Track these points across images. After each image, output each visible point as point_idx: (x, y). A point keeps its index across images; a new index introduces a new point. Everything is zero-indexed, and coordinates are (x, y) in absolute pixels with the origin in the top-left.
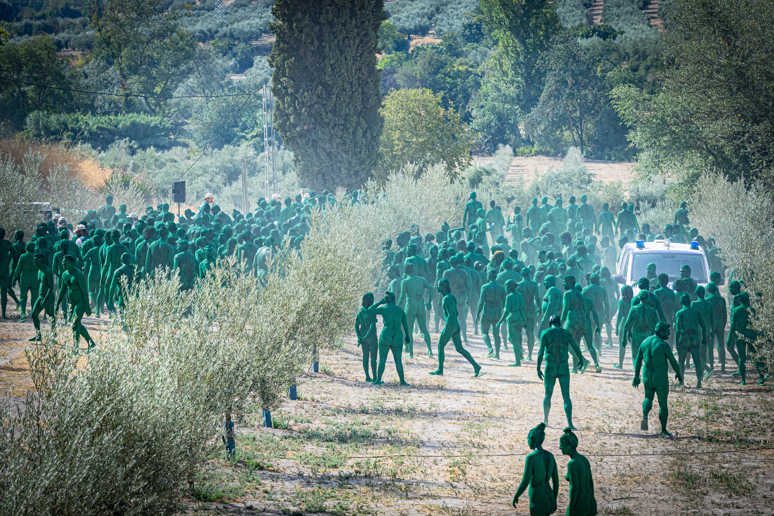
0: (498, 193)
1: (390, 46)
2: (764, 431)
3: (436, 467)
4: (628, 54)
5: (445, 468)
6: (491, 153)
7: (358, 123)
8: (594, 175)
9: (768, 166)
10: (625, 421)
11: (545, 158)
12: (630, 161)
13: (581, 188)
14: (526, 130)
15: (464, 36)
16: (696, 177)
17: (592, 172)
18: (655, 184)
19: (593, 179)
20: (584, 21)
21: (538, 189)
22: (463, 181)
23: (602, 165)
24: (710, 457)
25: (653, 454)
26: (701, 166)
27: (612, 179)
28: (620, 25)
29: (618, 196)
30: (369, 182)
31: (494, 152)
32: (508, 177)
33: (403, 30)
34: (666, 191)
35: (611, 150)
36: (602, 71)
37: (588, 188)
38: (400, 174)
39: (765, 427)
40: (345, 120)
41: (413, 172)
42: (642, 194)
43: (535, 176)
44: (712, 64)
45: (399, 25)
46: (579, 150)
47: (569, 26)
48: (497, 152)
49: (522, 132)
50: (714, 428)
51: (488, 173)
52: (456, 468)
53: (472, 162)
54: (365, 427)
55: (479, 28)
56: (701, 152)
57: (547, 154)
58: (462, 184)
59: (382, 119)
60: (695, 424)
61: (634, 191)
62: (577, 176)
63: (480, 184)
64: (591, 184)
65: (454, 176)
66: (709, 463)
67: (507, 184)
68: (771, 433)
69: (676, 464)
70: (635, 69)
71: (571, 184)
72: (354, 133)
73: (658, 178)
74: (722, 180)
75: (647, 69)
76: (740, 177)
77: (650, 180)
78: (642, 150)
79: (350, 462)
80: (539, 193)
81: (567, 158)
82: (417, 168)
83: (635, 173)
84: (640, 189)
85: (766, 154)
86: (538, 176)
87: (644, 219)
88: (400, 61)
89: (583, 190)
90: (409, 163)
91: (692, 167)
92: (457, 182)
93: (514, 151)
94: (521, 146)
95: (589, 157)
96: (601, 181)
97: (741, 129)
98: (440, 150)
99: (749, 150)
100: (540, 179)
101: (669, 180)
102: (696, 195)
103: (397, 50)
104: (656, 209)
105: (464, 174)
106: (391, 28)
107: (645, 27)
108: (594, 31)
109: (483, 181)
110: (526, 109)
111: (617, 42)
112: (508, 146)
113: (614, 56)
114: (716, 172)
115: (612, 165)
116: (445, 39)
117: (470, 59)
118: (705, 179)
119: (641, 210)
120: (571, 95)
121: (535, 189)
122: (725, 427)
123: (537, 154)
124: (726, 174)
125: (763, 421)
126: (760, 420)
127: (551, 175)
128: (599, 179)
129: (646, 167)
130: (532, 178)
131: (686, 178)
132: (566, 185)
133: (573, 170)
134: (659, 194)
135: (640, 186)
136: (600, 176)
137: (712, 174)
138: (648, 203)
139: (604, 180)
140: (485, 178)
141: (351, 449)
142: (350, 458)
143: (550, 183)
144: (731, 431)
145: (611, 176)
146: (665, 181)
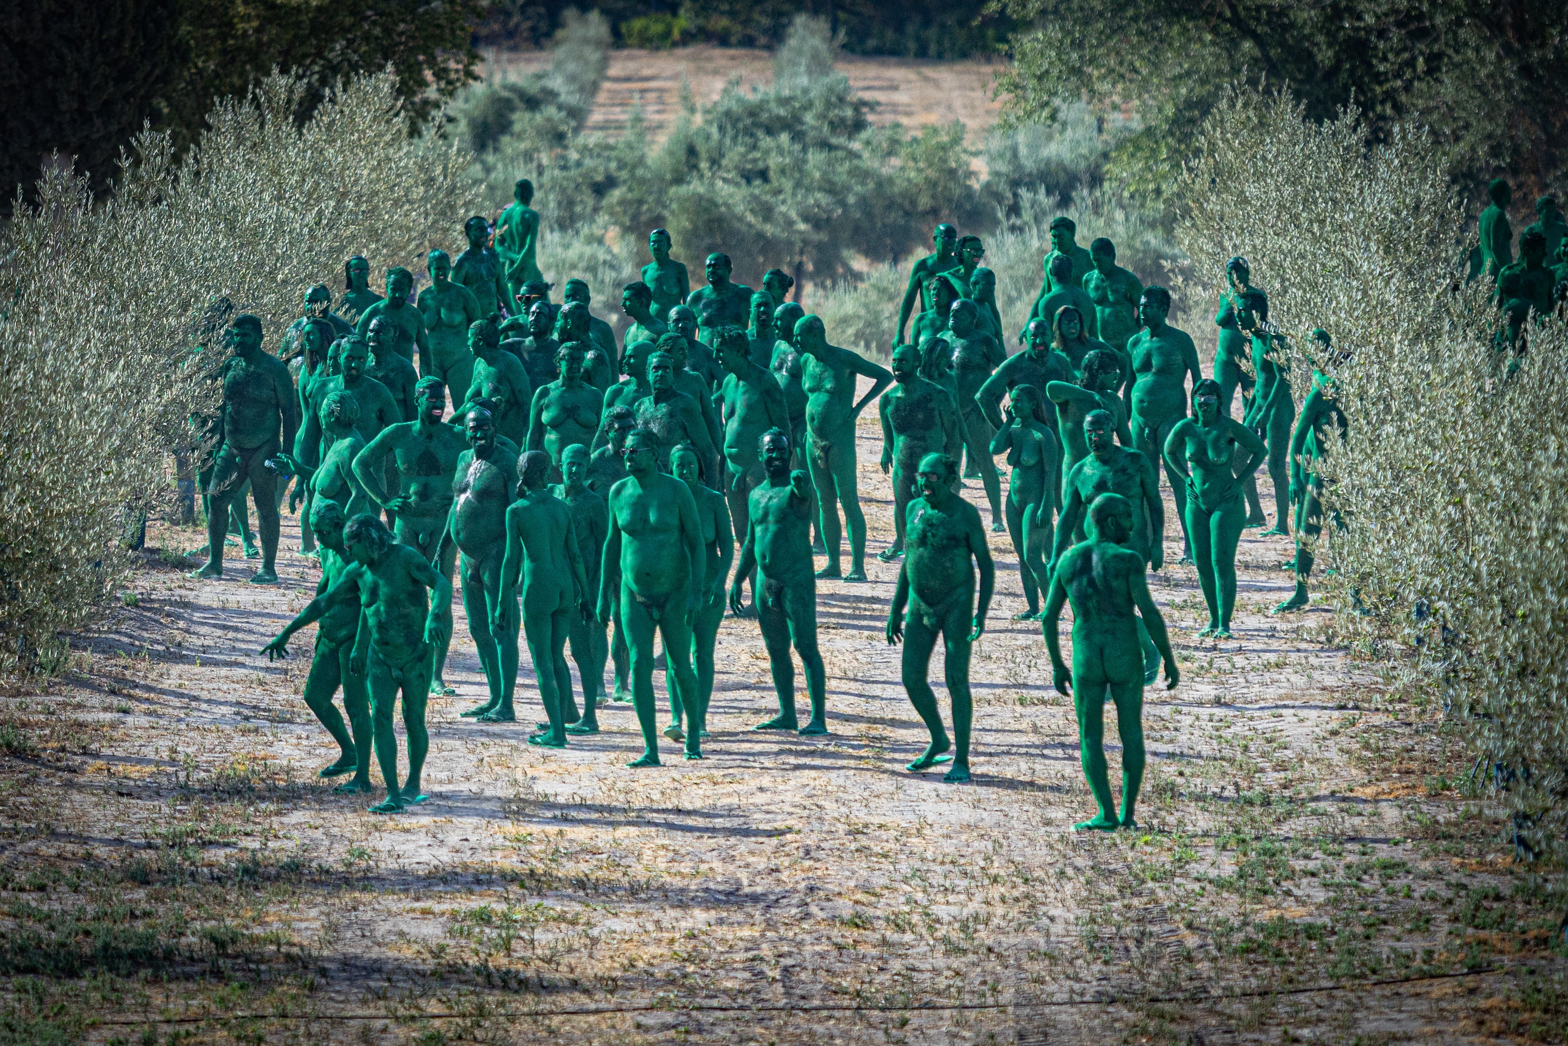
0: (564, 168)
2: (1423, 923)
8: (872, 106)
9: (1430, 71)
10: (979, 897)
11: (717, 52)
12: (989, 61)
13: (831, 148)
16: (1204, 106)
17: (867, 96)
18: (1069, 132)
19: (870, 118)
21: (692, 151)
22: (449, 128)
23: (897, 73)
24: (1252, 1008)
25: (1072, 1003)
26: (1219, 73)
27: (932, 118)
29: (952, 172)
30: (146, 137)
31: (549, 35)
32: (596, 117)
34: (1105, 156)
35: (927, 23)
37: (856, 146)
38: (247, 108)
39: (1428, 906)
41: (289, 101)
42: (1029, 164)
43: (683, 113)
46: (822, 24)
48: (560, 34)
50: (1266, 915)
51: (532, 103)
53: (477, 69)
54: (140, 926)
56: (1214, 30)
57: (723, 40)
58: (444, 136)
60: (1205, 902)
61: (1001, 155)
62: (819, 106)
63: (505, 139)
64: (864, 135)
66: (1249, 1027)
67: (592, 138)
68: (1446, 927)
69: (1144, 1032)
71: (798, 136)
73: (1077, 111)
74: (1288, 115)
76: (1345, 107)
77: (1053, 117)
78: (1027, 25)
80: (695, 167)
81: (785, 53)
82: (300, 89)
83: (1005, 96)
84: (1023, 151)
85: (1422, 34)
86: (692, 110)
89: (841, 154)
90: (275, 70)
91: (1188, 74)
92: (429, 133)
93: (616, 32)
94: (637, 14)
95: (857, 45)
96: (897, 125)
98: (377, 31)
99: (1370, 20)
100: (698, 119)
101: (1116, 120)
102: (1204, 163)
105: (455, 106)
109: (517, 127)
112: (594, 16)
114: (1267, 92)
115: (929, 71)
118: (1231, 112)
119: (1027, 215)
121: (682, 154)
122: (1302, 910)
123: (687, 38)
124: (1298, 96)
125: (1420, 889)
126: (1414, 886)
127: (735, 107)
128: (888, 118)
129: (1040, 78)
130: (674, 118)
131: (1170, 111)
132: (784, 138)
133: (805, 91)
134: (1083, 165)
135: (1022, 138)
136: (894, 108)
137: (1255, 98)
138: (1049, 192)
139: (905, 121)
140: (521, 119)
141: (95, 996)
142: (93, 1025)
143: (730, 132)
144: (1319, 922)
145: (928, 108)
146: (1101, 121)
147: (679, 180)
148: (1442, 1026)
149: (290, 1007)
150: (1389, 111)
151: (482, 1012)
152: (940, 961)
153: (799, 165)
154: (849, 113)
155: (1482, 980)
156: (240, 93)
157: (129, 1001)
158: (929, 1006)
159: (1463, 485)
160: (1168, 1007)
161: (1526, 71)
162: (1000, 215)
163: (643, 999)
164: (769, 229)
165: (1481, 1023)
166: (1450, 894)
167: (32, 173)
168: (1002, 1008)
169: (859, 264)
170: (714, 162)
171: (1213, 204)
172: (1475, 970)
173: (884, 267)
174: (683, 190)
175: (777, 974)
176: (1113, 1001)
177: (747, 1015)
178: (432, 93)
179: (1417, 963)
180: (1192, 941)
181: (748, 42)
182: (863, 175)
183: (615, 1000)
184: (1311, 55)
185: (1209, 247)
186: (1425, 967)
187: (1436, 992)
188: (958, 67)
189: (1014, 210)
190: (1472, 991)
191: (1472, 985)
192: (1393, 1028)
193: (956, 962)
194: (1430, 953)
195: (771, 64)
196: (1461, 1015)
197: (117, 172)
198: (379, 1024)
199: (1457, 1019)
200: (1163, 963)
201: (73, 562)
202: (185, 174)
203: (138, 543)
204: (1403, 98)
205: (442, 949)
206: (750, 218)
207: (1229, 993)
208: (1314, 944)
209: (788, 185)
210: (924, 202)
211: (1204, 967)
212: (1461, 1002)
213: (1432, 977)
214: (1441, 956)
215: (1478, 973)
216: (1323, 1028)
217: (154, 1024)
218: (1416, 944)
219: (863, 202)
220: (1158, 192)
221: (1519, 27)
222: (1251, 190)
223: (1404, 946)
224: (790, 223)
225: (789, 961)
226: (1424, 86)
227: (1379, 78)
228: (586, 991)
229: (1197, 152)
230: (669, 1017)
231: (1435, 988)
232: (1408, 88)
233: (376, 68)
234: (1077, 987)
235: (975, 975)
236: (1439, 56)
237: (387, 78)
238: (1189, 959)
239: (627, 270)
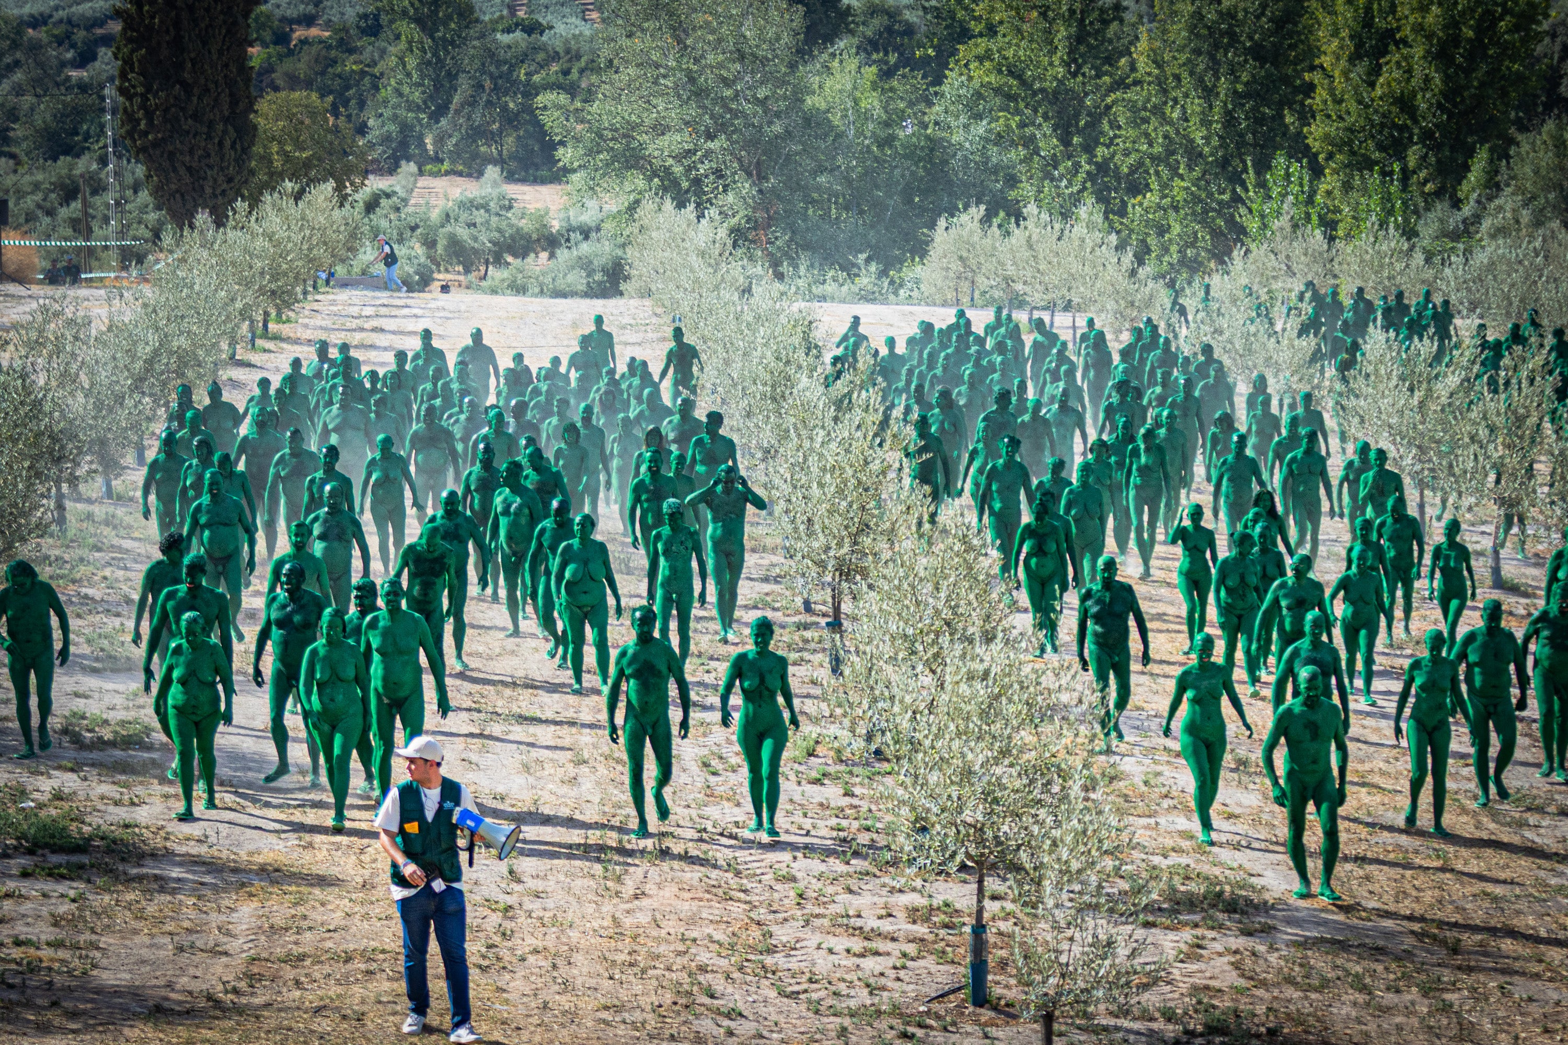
0: (400, 220)
1: (268, 39)
4: (557, 53)
6: (392, 170)
7: (225, 132)
8: (516, 200)
9: (724, 191)
11: (458, 179)
12: (559, 184)
13: (500, 215)
14: (435, 143)
15: (358, 27)
16: (637, 202)
17: (514, 196)
18: (589, 212)
19: (515, 204)
20: (505, 12)
21: (448, 215)
22: (355, 204)
23: (525, 188)
26: (645, 190)
27: (538, 206)
28: (549, 17)
29: (545, 225)
30: (238, 204)
31: (395, 170)
32: (412, 202)
33: (283, 19)
34: (602, 220)
35: (536, 170)
36: (526, 74)
37: (509, 215)
40: (209, 127)
41: (292, 192)
42: (574, 223)
43: (445, 201)
44: (657, 66)
45: (278, 13)
46: (497, 170)
47: (487, 18)
48: (399, 170)
49: (430, 147)
51: (388, 196)
53: (366, 182)
55: (376, 17)
56: (643, 174)
57: (460, 174)
58: (353, 207)
59: (255, 127)
61: (563, 220)
62: (496, 200)
63: (377, 209)
64: (512, 211)
65: (343, 200)
67: (410, 209)
70: (566, 73)
71: (487, 211)
72: (221, 144)
73: (592, 204)
74: (669, 205)
75: (582, 71)
76: (690, 204)
77: (583, 206)
78: (574, 171)
80: (449, 221)
81: (483, 179)
82: (297, 188)
83: (565, 197)
84: (571, 218)
85: (721, 177)
86: (449, 200)
87: (575, 253)
88: (281, 57)
89: (503, 218)
90: (288, 180)
91: (633, 191)
92: (348, 206)
93: (420, 170)
94: (428, 164)
95: (511, 177)
96: (525, 207)
97: (691, 146)
99: (702, 171)
100: (450, 204)
101: (606, 207)
102: (637, 224)
103: (276, 43)
104: (590, 242)
105: (357, 196)
106: (269, 17)
107: (578, 22)
108: (517, 25)
109: (382, 205)
110: (435, 117)
111: (544, 38)
112: (412, 163)
113: (540, 56)
114: (662, 198)
115: (537, 188)
116: (336, 31)
117: (366, 56)
118: (648, 205)
119: (572, 243)
120: (489, 103)
121: (444, 216)
123: (447, 173)
124: (673, 199)
127: (464, 199)
128: (522, 205)
129: (578, 191)
130: (441, 203)
131: (626, 204)
132: (482, 211)
133: (491, 194)
134: (594, 224)
135: (571, 213)
136: (524, 201)
137: (657, 200)
138: (581, 234)
139: (528, 206)
140: (384, 202)
143: (462, 209)
145: (537, 201)
146: (601, 208)
147: (443, 226)
150: (707, 205)
153: (488, 222)
154: (507, 203)
156: (274, 189)
161: (760, 191)
162: (563, 242)
164: (476, 245)
167: (191, 215)
169: (510, 259)
170: (456, 220)
173: (519, 261)
174: (444, 230)
178: (349, 191)
181: (469, 175)
182: (511, 226)
184: (679, 185)
188: (548, 186)
189: (568, 240)
195: (478, 183)
197: (227, 217)
202: (253, 219)
203: (232, 357)
204: (714, 201)
206: (469, 241)
209: (483, 229)
210: (535, 236)
219: (511, 237)
220: (621, 234)
221: (758, 175)
222: (654, 234)
224: (484, 244)
226: (721, 196)
227: (705, 193)
229: (635, 220)
232: (716, 197)
233: (325, 180)
236: (728, 185)
237: (331, 185)
239: (423, 260)
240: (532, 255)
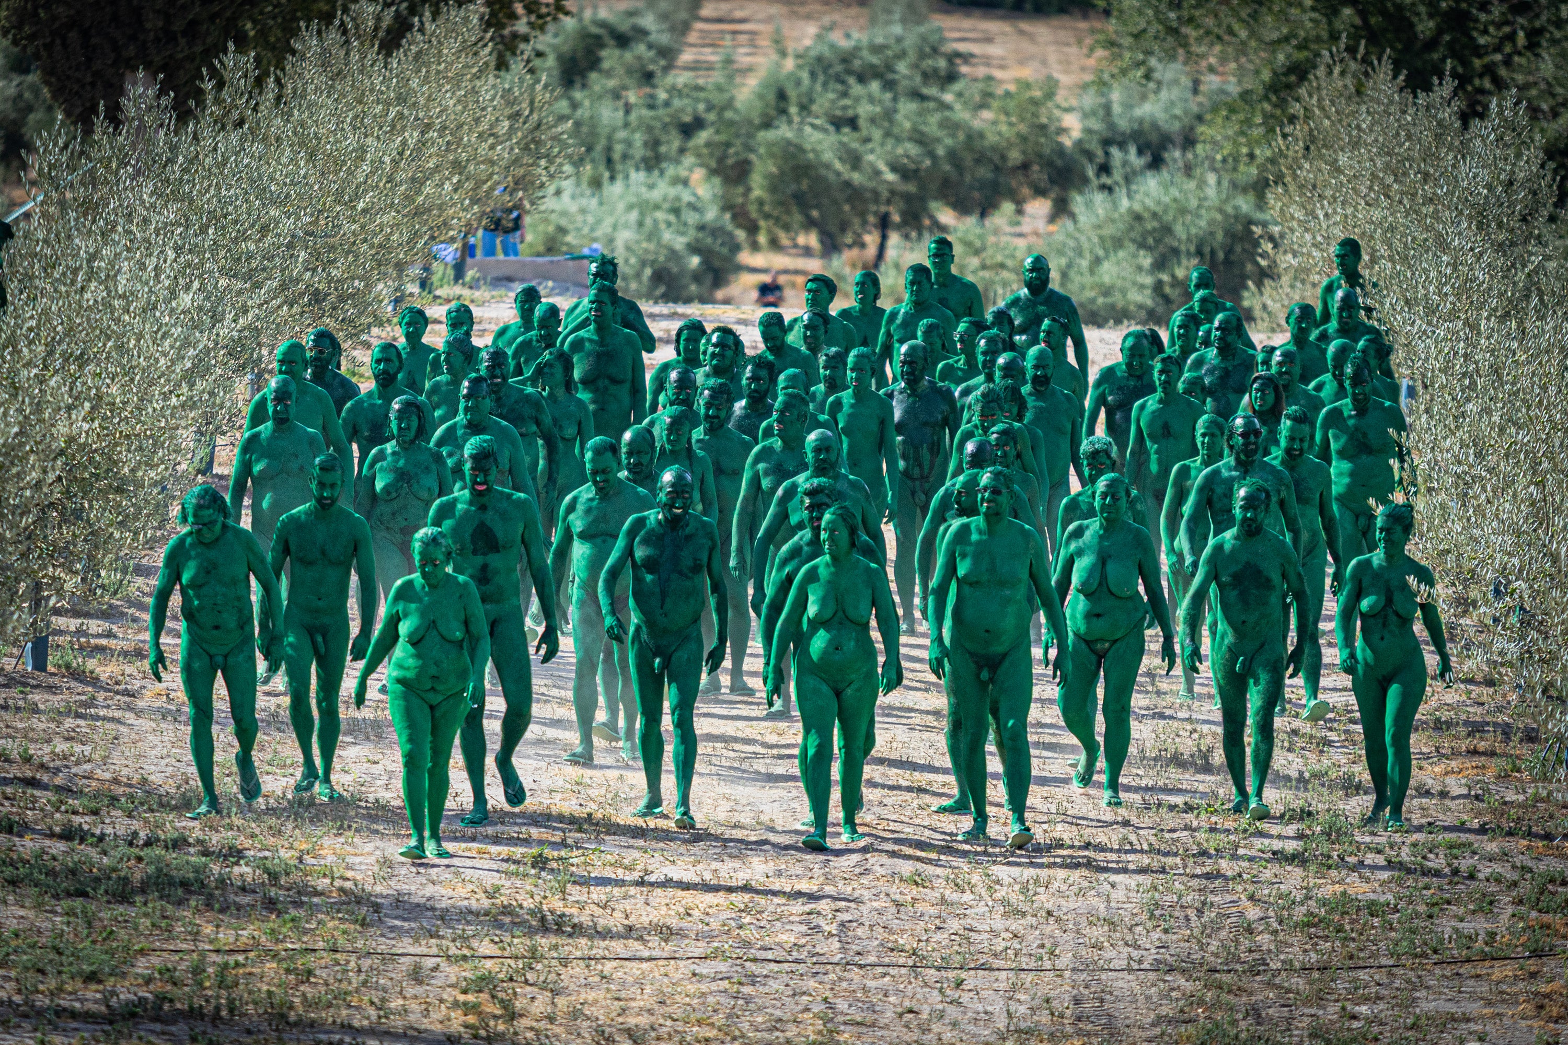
0: (651, 107)
2: (1487, 905)
3: (419, 990)
5: (450, 995)
8: (967, 58)
9: (1530, 47)
12: (1085, 17)
13: (923, 98)
17: (962, 47)
18: (1164, 94)
19: (964, 69)
21: (782, 96)
22: (537, 62)
23: (993, 26)
24: (1311, 983)
25: (1130, 970)
26: (1318, 39)
27: (1027, 73)
29: (1043, 127)
30: (230, 59)
32: (687, 57)
34: (1200, 118)
37: (948, 97)
38: (333, 35)
39: (1493, 888)
41: (376, 29)
42: (1123, 124)
43: (774, 57)
50: (1329, 890)
51: (622, 40)
52: (484, 996)
54: (192, 853)
58: (532, 71)
60: (1268, 874)
61: (1094, 113)
62: (912, 56)
63: (593, 76)
64: (957, 86)
66: (1307, 1002)
67: (681, 78)
68: (1510, 910)
69: (1201, 1002)
71: (889, 85)
73: (1172, 72)
76: (1441, 79)
77: (1147, 77)
79: (142, 966)
80: (783, 112)
82: (388, 17)
83: (1100, 53)
84: (1117, 109)
85: (1524, 8)
86: (783, 54)
87: (1125, 203)
89: (932, 105)
91: (1286, 39)
92: (517, 66)
96: (989, 79)
100: (790, 64)
101: (1212, 82)
102: (1299, 130)
104: (1165, 174)
105: (545, 41)
109: (606, 65)
115: (1025, 26)
118: (1328, 80)
119: (1117, 175)
121: (771, 97)
122: (1365, 887)
124: (1396, 65)
125: (1485, 871)
126: (1480, 867)
127: (827, 52)
128: (981, 71)
129: (1137, 36)
130: (765, 61)
131: (1266, 75)
132: (875, 86)
133: (899, 40)
134: (1176, 126)
135: (1116, 96)
136: (987, 61)
137: (1353, 66)
138: (1140, 152)
139: (998, 74)
140: (610, 56)
141: (145, 922)
142: (142, 952)
143: (821, 78)
144: (1382, 899)
145: (1022, 62)
146: (1196, 83)
147: (767, 124)
148: (1501, 1009)
149: (341, 941)
150: (1487, 84)
151: (534, 954)
152: (999, 924)
153: (889, 115)
154: (942, 63)
155: (1543, 965)
156: (327, 18)
157: (179, 929)
158: (983, 967)
159: (1545, 465)
160: (1226, 978)
162: (1090, 172)
163: (699, 949)
164: (856, 178)
165: (1541, 1007)
166: (1516, 876)
167: (114, 91)
168: (1059, 972)
169: (946, 216)
170: (804, 108)
171: (1306, 171)
172: (1537, 953)
173: (971, 221)
174: (770, 135)
175: (833, 929)
176: (1171, 970)
177: (802, 968)
178: (521, 27)
179: (1479, 944)
180: (1253, 913)
182: (951, 126)
183: (669, 948)
184: (1412, 26)
185: (1299, 214)
186: (1487, 949)
187: (1497, 974)
188: (1055, 21)
189: (1105, 169)
190: (1533, 975)
191: (1533, 969)
192: (1452, 1008)
193: (1016, 925)
194: (1492, 935)
195: (865, 11)
196: (1521, 999)
197: (199, 94)
198: (430, 963)
199: (1518, 1003)
200: (1223, 934)
201: (139, 485)
202: (268, 98)
203: (206, 468)
204: (1503, 72)
205: (497, 889)
206: (838, 165)
207: (1288, 967)
208: (1376, 921)
209: (877, 134)
210: (1015, 156)
211: (1264, 940)
212: (1521, 985)
213: (1493, 959)
214: (1503, 938)
215: (1540, 957)
216: (1382, 1006)
217: (203, 954)
218: (1479, 925)
219: (952, 155)
220: (1251, 156)
222: (1345, 159)
223: (1467, 927)
224: (878, 173)
225: (846, 917)
226: (1523, 61)
227: (1479, 52)
228: (640, 938)
229: (1292, 119)
230: (723, 967)
231: (1496, 970)
232: (1507, 62)
234: (1135, 954)
235: (1033, 938)
236: (1540, 31)
237: (477, 10)
238: (1250, 930)
239: (711, 214)
240: (1008, 207)
